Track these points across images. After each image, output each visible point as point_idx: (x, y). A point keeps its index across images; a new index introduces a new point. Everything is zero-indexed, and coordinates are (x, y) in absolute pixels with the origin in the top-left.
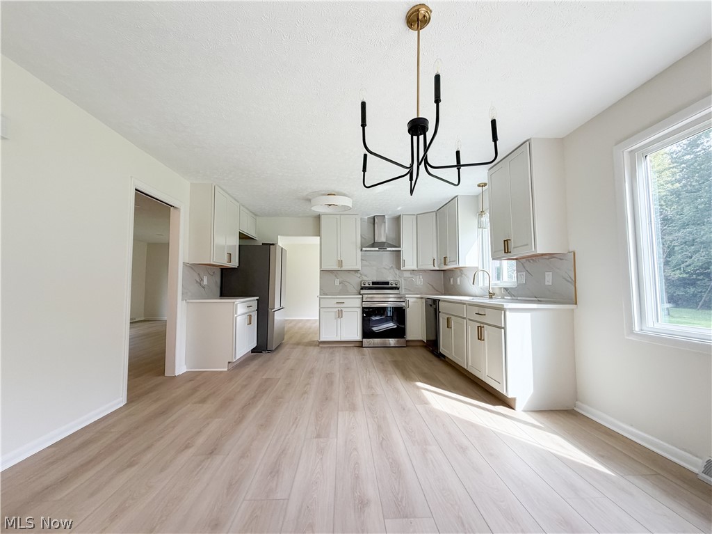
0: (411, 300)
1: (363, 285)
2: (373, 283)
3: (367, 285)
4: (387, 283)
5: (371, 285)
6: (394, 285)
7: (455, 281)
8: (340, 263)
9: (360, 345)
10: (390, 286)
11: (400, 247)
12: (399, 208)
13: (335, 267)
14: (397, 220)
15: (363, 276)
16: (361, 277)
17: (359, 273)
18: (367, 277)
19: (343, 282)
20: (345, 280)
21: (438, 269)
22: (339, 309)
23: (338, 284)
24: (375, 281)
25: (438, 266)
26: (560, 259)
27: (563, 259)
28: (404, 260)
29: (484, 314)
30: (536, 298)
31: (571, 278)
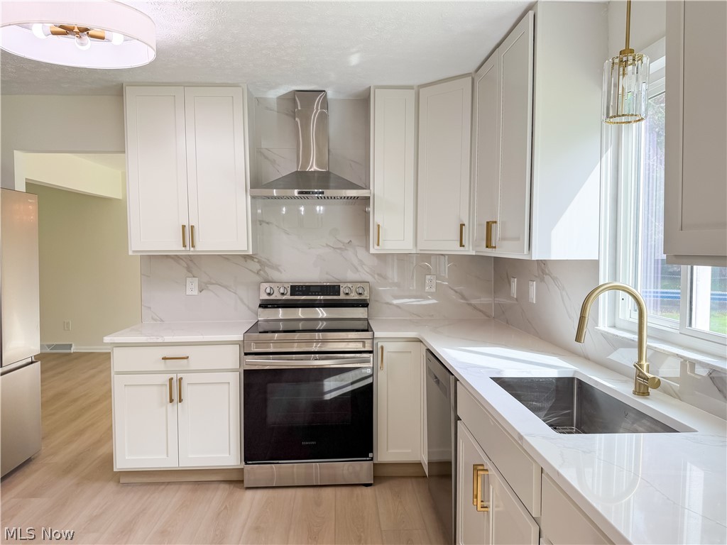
0: (389, 347)
1: (265, 296)
2: (295, 290)
3: (276, 296)
4: (335, 289)
5: (288, 297)
6: (354, 296)
7: (523, 292)
8: (188, 234)
9: (235, 480)
10: (342, 297)
11: (367, 187)
12: (354, 60)
13: (172, 244)
14: (362, 103)
15: (266, 269)
16: (261, 272)
17: (256, 260)
18: (279, 270)
19: (211, 287)
20: (214, 282)
21: (474, 253)
22: (174, 376)
23: (196, 292)
24: (302, 284)
25: (472, 244)
28: (379, 226)
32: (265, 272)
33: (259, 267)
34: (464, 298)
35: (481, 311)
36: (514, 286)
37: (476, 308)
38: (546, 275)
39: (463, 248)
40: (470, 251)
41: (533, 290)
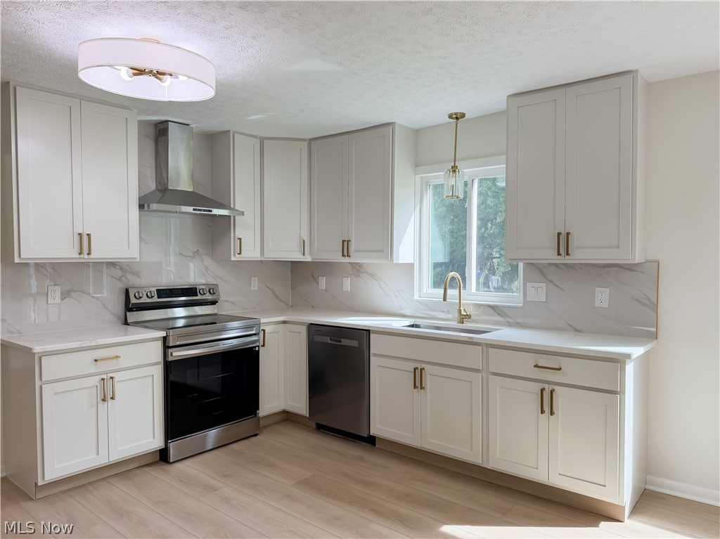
1: (133, 300)
2: (161, 293)
3: (145, 300)
4: (191, 291)
5: (155, 299)
6: (208, 296)
7: (336, 284)
8: (84, 241)
10: (199, 297)
15: (129, 276)
16: (123, 278)
17: (118, 267)
18: (139, 276)
19: (73, 294)
20: (77, 289)
21: (310, 260)
22: (104, 377)
23: (58, 300)
24: (165, 288)
25: (310, 254)
26: (629, 269)
27: (636, 271)
28: (240, 239)
29: (557, 367)
30: (571, 326)
31: (649, 299)
32: (126, 278)
33: (121, 274)
34: (274, 293)
35: (284, 302)
36: (323, 282)
37: (281, 300)
38: (362, 272)
39: (303, 257)
40: (308, 258)
41: (347, 283)
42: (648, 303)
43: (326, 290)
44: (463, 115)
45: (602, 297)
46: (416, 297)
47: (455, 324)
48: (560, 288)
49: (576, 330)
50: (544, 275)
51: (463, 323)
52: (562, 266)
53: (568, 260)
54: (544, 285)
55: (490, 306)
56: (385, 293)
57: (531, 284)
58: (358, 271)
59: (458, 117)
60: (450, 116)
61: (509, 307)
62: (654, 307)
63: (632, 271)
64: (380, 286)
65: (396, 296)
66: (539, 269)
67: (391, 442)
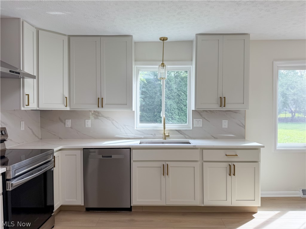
25: (70, 106)
26: (235, 112)
27: (237, 113)
28: (28, 95)
29: (235, 154)
30: (212, 136)
31: (242, 124)
34: (32, 132)
35: (37, 137)
36: (69, 123)
37: (36, 136)
38: (100, 116)
39: (66, 107)
40: (68, 109)
41: (89, 123)
42: (242, 125)
43: (71, 128)
44: (167, 39)
45: (225, 124)
46: (135, 128)
47: (162, 140)
48: (208, 121)
49: (215, 138)
50: (201, 115)
51: (166, 139)
52: (209, 112)
53: (224, 109)
54: (201, 120)
55: (176, 130)
56: (116, 127)
57: (196, 119)
58: (97, 116)
59: (164, 39)
60: (160, 39)
61: (186, 130)
62: (244, 127)
63: (236, 113)
64: (113, 124)
65: (124, 128)
66: (199, 112)
67: (142, 206)
